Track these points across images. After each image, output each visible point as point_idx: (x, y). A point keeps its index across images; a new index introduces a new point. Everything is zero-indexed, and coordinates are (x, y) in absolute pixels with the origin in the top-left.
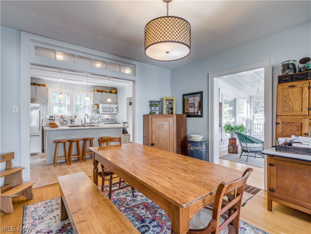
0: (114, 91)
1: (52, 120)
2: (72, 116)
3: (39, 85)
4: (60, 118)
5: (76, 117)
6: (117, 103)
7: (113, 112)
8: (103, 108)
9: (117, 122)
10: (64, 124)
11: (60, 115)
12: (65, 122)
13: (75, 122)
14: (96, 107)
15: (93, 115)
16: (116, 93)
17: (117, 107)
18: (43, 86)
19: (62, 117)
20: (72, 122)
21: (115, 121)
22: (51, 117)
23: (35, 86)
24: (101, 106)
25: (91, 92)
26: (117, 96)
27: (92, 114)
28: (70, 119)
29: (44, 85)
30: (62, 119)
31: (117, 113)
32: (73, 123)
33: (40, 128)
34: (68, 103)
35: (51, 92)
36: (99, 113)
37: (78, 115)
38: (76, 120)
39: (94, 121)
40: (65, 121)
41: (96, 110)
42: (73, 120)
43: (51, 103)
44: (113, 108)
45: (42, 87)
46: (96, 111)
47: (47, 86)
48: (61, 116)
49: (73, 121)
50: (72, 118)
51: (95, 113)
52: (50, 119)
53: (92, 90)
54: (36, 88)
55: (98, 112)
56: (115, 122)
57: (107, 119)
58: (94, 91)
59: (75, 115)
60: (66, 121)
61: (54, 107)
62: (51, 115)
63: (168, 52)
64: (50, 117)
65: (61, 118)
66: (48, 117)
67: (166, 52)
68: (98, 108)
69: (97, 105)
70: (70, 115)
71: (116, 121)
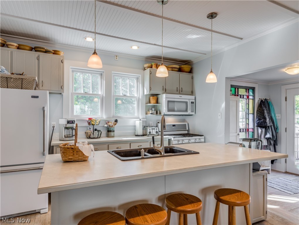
0: (186, 68)
1: (72, 128)
2: (108, 119)
3: (46, 52)
4: (86, 124)
5: (116, 121)
6: (192, 92)
7: (186, 110)
8: (168, 102)
9: (191, 132)
10: (94, 138)
11: (86, 117)
12: (96, 133)
13: (115, 132)
14: (153, 101)
15: (146, 118)
16: (191, 72)
17: (194, 101)
18: (54, 54)
19: (90, 122)
20: (109, 133)
21: (187, 129)
22: (69, 122)
23: (38, 53)
24: (164, 98)
25: (145, 69)
26: (192, 78)
27: (144, 116)
28: (106, 126)
29: (55, 52)
30: (91, 127)
31: (193, 113)
32: (112, 134)
33: (44, 151)
34: (101, 92)
35: (71, 70)
36: (160, 114)
37: (120, 117)
38: (116, 128)
39: (151, 131)
40: (96, 130)
41: (154, 106)
42: (111, 129)
43: (70, 91)
44: (186, 103)
45: (51, 55)
46: (153, 109)
47: (62, 54)
48: (90, 119)
49: (110, 131)
50: (110, 124)
51: (152, 114)
52: (66, 128)
53: (146, 65)
54: (38, 58)
55: (158, 112)
56: (186, 132)
57: (174, 126)
58: (151, 67)
59: (113, 117)
60: (98, 131)
61: (75, 106)
62: (70, 118)
64: (66, 123)
65: (89, 124)
66: (63, 122)
68: (157, 102)
69: (155, 97)
70: (104, 117)
71: (188, 131)
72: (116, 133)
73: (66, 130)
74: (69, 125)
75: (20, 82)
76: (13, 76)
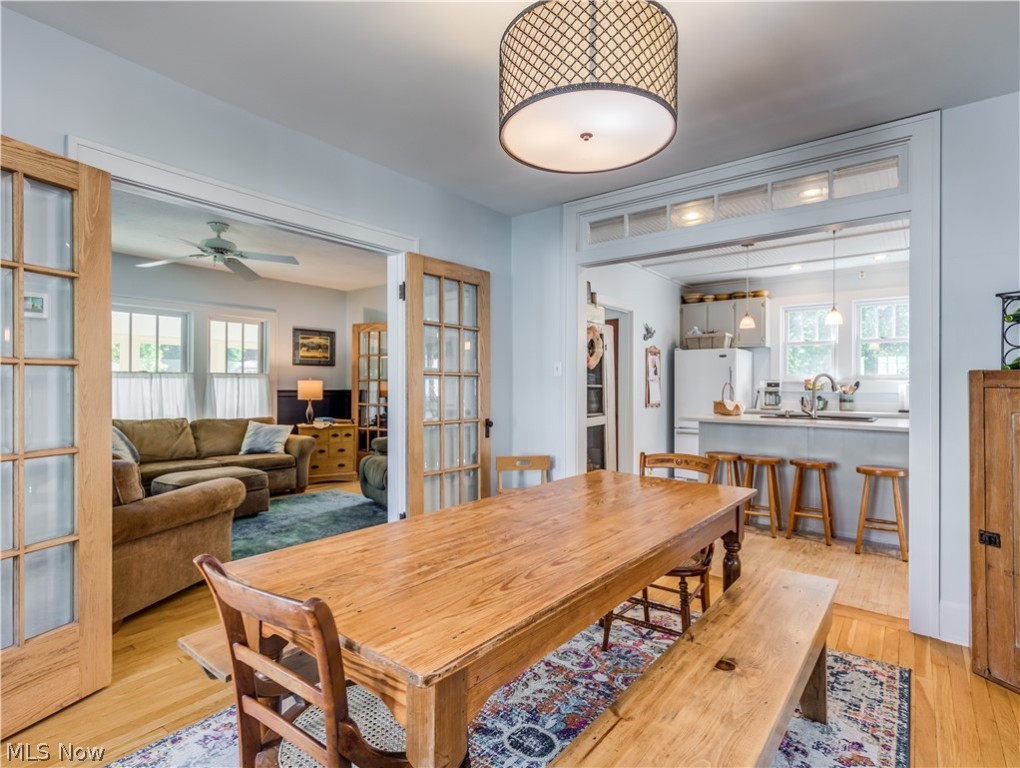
2: (844, 382)
4: (801, 389)
5: (857, 384)
11: (802, 378)
13: (855, 402)
18: (754, 296)
20: (843, 404)
22: (769, 385)
23: (734, 301)
29: (756, 295)
32: (847, 405)
34: (834, 337)
37: (865, 379)
38: (857, 395)
40: (819, 398)
42: (847, 397)
45: (748, 300)
47: (764, 295)
48: (807, 380)
49: (846, 401)
50: (846, 389)
52: (766, 393)
54: (734, 307)
59: (854, 377)
62: (773, 380)
63: (590, 135)
64: (766, 386)
65: (807, 388)
67: (582, 136)
72: (858, 403)
73: (768, 395)
74: (771, 389)
75: (710, 341)
76: (704, 336)
